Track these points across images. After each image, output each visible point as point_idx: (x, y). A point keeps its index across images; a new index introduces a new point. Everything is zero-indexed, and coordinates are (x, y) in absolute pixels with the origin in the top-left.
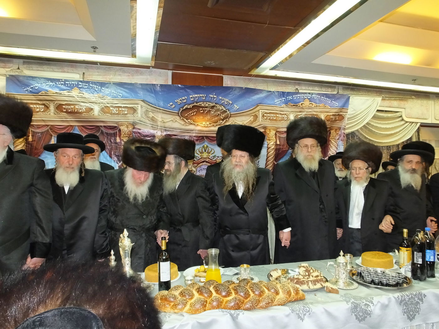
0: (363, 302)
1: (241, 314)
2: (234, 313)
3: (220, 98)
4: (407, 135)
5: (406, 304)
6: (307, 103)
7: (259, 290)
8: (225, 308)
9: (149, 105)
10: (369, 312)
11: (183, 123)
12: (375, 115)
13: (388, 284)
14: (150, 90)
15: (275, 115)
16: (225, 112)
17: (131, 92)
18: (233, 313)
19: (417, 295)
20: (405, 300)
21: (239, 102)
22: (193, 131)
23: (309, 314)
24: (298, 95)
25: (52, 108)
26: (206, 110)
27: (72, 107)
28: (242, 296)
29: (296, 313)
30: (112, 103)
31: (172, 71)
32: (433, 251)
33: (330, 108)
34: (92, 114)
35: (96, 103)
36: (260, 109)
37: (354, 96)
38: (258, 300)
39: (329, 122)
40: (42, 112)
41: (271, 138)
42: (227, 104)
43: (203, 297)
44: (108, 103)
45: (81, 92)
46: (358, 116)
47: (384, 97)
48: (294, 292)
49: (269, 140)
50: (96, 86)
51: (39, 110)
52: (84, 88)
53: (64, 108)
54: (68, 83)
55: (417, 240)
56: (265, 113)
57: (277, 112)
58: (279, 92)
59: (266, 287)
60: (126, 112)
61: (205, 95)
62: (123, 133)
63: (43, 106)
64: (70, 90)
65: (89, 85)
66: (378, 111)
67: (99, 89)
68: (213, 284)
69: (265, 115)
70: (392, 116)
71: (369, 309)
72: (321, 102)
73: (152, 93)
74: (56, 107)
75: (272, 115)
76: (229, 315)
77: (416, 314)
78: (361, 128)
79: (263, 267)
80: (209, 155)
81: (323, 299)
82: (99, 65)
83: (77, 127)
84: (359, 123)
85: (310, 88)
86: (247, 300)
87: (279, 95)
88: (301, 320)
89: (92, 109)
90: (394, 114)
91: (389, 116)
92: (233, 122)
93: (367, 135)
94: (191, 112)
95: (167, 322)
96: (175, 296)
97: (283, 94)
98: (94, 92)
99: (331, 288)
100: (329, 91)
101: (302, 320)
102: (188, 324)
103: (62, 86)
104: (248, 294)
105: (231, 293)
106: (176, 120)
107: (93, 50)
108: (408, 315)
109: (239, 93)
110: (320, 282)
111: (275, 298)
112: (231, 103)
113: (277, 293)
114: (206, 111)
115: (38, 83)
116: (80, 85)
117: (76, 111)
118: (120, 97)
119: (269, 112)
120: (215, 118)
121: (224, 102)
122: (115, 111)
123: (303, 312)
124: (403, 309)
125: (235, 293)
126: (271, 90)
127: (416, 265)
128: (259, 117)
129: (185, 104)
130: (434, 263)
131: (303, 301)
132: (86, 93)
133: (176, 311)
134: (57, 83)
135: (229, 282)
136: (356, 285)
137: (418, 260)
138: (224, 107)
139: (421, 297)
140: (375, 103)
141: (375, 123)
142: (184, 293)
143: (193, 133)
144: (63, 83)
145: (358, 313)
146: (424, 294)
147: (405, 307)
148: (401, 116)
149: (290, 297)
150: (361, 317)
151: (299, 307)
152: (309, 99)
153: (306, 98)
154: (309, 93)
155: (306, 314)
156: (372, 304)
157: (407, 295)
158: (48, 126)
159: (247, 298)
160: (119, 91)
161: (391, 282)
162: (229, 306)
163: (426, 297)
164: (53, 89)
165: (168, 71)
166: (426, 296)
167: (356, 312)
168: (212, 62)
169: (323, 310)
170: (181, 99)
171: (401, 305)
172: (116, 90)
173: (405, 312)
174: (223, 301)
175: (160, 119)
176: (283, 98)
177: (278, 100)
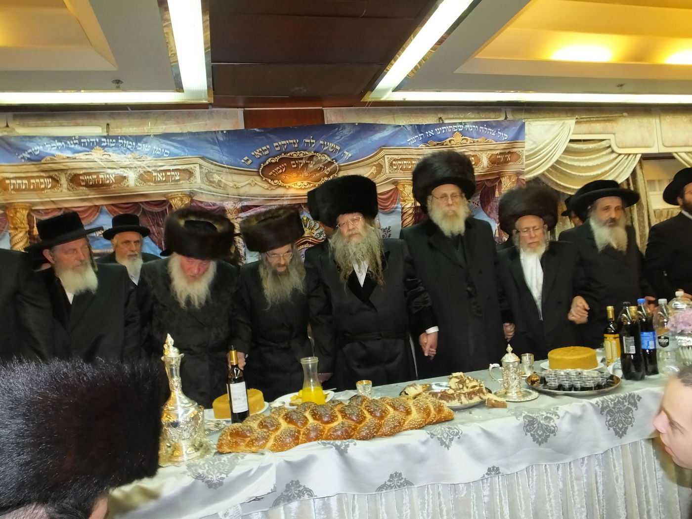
0: (543, 415)
1: (351, 445)
2: (341, 445)
4: (622, 174)
5: (610, 412)
6: (458, 138)
7: (379, 409)
8: (327, 439)
9: (212, 164)
10: (552, 428)
11: (266, 186)
12: (567, 147)
13: (583, 387)
14: (211, 140)
15: (410, 162)
16: (330, 163)
17: (183, 147)
18: (339, 445)
19: (627, 398)
20: (608, 406)
21: (351, 147)
22: (283, 197)
23: (459, 438)
24: (443, 128)
25: (64, 181)
26: (301, 163)
27: (95, 177)
28: (353, 420)
29: (438, 437)
30: (155, 166)
31: (243, 109)
32: (651, 333)
33: (495, 143)
34: (125, 186)
35: (130, 168)
36: (385, 155)
37: (531, 121)
38: (377, 423)
39: (495, 165)
40: (50, 188)
41: (406, 198)
42: (333, 151)
43: (294, 426)
44: (149, 167)
45: (105, 153)
46: (541, 152)
47: (579, 118)
48: (435, 409)
49: (404, 201)
50: (128, 142)
51: (45, 186)
52: (110, 147)
53: (83, 180)
54: (85, 140)
55: (625, 318)
56: (395, 160)
57: (413, 157)
58: (412, 125)
59: (390, 405)
60: (178, 178)
61: (298, 141)
63: (50, 180)
64: (88, 152)
65: (117, 142)
66: (572, 141)
67: (133, 146)
68: (309, 407)
69: (394, 162)
70: (595, 147)
71: (552, 423)
72: (479, 135)
73: (215, 144)
74: (70, 180)
75: (405, 162)
76: (334, 448)
77: (628, 427)
78: (548, 170)
79: (397, 385)
80: (312, 231)
81: (481, 417)
82: (130, 111)
83: (105, 208)
84: (544, 162)
85: (460, 116)
86: (361, 425)
87: (412, 130)
88: (445, 447)
89: (125, 178)
90: (599, 144)
91: (591, 147)
93: (559, 181)
95: (239, 464)
96: (250, 427)
97: (419, 128)
98: (126, 152)
99: (495, 401)
100: (491, 118)
101: (448, 447)
102: (271, 465)
103: (76, 146)
104: (362, 416)
105: (336, 416)
106: (256, 182)
107: (115, 85)
108: (615, 430)
109: (350, 133)
110: (478, 395)
111: (404, 420)
112: (338, 148)
113: (408, 412)
114: (302, 165)
115: (39, 146)
116: (104, 142)
117: (101, 182)
118: (167, 156)
119: (399, 158)
120: (315, 174)
121: (328, 148)
122: (160, 177)
123: (448, 435)
124: (606, 422)
125: (342, 415)
126: (401, 124)
127: (628, 356)
128: (385, 167)
129: (266, 157)
130: (655, 350)
131: (450, 422)
132: (114, 154)
133: (253, 449)
134: (68, 142)
135: (333, 402)
136: (535, 394)
137: (629, 348)
138: (329, 156)
139: (634, 400)
140: (565, 129)
141: (569, 160)
142: (265, 422)
143: (283, 200)
144: (77, 141)
145: (536, 431)
146: (638, 396)
147: (609, 418)
148: (610, 147)
149: (430, 417)
150: (540, 436)
151: (441, 429)
152: (460, 132)
153: (455, 132)
154: (461, 123)
155: (453, 438)
156: (557, 417)
157: (610, 399)
158: (60, 209)
159: (360, 422)
160: (164, 146)
161: (588, 384)
162: (334, 435)
163: (641, 400)
164: (62, 152)
165: (236, 109)
166: (640, 398)
167: (533, 430)
168: (301, 88)
169: (480, 431)
170: (260, 150)
171: (602, 414)
172: (160, 145)
173: (610, 426)
174: (324, 428)
175: (231, 183)
176: (420, 135)
177: (412, 139)
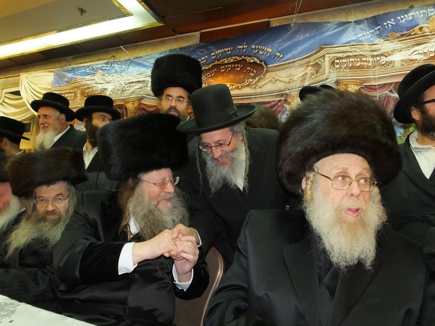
3: (253, 47)
15: (358, 60)
16: (259, 65)
25: (79, 94)
26: (229, 67)
27: (91, 90)
30: (126, 80)
31: (199, 32)
35: (112, 82)
36: (326, 54)
40: (72, 100)
42: (264, 53)
50: (117, 65)
53: (86, 93)
56: (338, 59)
57: (364, 54)
61: (232, 48)
62: (130, 112)
63: (74, 94)
64: (94, 74)
65: (111, 66)
67: (119, 68)
69: (336, 61)
75: (352, 60)
89: (106, 89)
92: (272, 80)
94: (208, 74)
97: (375, 20)
114: (230, 69)
119: (345, 56)
120: (240, 76)
121: (259, 51)
128: (325, 67)
132: (107, 74)
138: (258, 58)
144: (91, 68)
165: (196, 32)
176: (376, 29)
177: (365, 34)
